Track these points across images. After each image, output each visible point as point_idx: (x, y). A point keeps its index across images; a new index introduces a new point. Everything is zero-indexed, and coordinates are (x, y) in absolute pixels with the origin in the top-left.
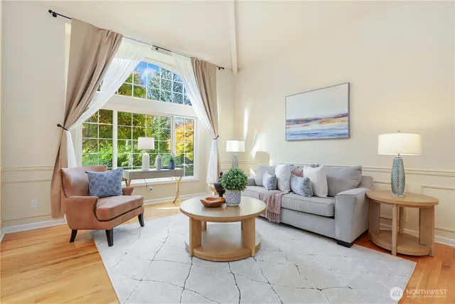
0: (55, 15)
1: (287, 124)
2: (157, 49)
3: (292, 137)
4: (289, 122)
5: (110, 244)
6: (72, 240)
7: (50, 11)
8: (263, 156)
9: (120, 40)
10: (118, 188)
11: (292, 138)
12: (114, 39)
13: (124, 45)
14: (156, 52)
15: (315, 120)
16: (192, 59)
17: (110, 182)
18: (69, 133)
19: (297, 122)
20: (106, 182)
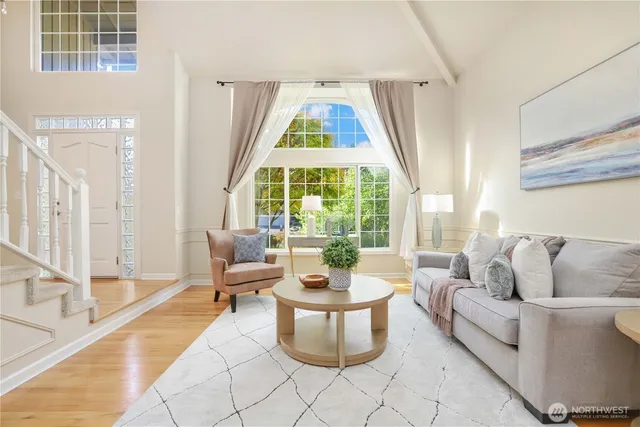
0: (223, 84)
1: (522, 159)
2: (323, 85)
3: (532, 183)
4: (527, 153)
5: (234, 311)
6: (216, 300)
7: (218, 82)
8: (490, 219)
9: (278, 87)
10: (258, 254)
11: (533, 185)
12: (272, 88)
13: (283, 91)
14: (323, 89)
15: (571, 142)
16: (371, 82)
17: (250, 246)
18: (233, 197)
19: (537, 151)
20: (246, 247)
